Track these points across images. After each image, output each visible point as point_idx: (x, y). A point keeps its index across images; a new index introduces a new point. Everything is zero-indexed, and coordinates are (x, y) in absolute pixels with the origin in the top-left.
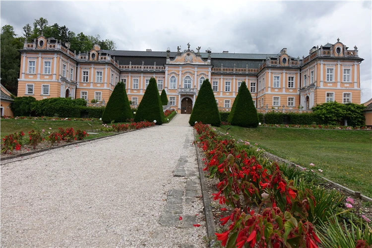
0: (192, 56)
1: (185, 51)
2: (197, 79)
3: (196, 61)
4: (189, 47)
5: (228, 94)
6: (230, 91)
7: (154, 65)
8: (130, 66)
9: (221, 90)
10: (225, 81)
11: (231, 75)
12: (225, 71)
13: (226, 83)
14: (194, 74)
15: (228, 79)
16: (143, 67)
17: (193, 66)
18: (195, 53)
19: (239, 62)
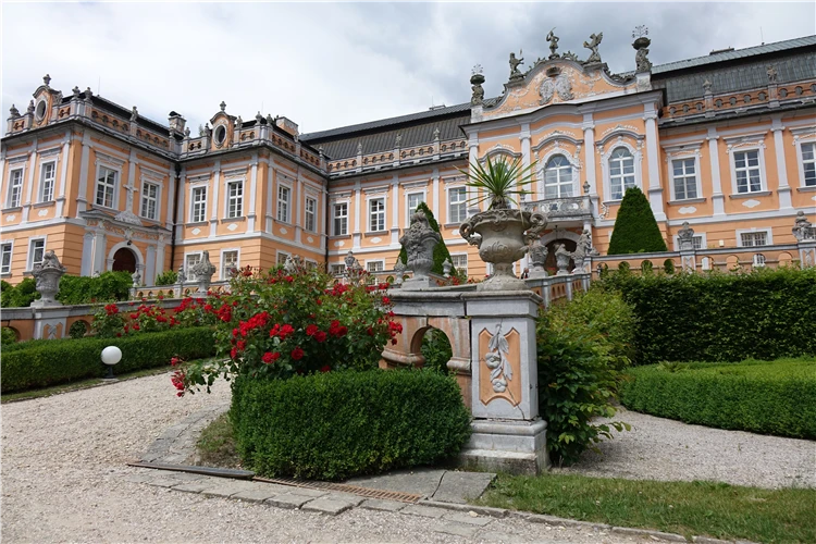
0: (569, 73)
1: (541, 64)
2: (597, 158)
3: (585, 90)
4: (553, 48)
5: (751, 203)
6: (764, 188)
7: (431, 140)
8: (359, 159)
9: (717, 191)
10: (732, 150)
11: (761, 116)
12: (727, 109)
13: (739, 156)
14: (582, 143)
15: (748, 139)
16: (396, 153)
17: (574, 112)
18: (582, 63)
19: (789, 62)
